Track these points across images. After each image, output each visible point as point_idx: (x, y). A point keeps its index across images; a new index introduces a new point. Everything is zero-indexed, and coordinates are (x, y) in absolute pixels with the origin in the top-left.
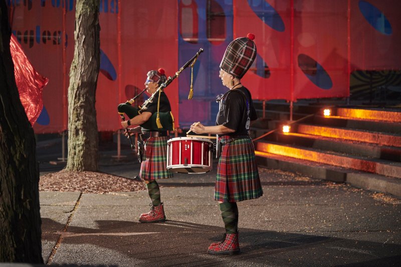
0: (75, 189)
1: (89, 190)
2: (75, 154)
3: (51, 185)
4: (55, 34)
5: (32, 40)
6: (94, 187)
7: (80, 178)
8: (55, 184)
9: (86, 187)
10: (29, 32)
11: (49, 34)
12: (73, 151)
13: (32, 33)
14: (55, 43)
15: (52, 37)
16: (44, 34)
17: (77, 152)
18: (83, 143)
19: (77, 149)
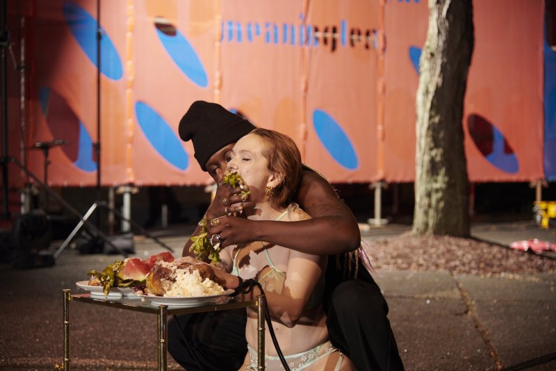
0: (437, 266)
1: (462, 268)
2: (430, 206)
3: (392, 258)
4: (368, 34)
5: (334, 41)
6: (470, 263)
7: (442, 248)
8: (399, 256)
9: (457, 263)
10: (330, 30)
11: (359, 33)
12: (426, 201)
13: (335, 30)
14: (367, 47)
15: (363, 38)
16: (352, 33)
17: (434, 202)
18: (444, 186)
19: (435, 197)
